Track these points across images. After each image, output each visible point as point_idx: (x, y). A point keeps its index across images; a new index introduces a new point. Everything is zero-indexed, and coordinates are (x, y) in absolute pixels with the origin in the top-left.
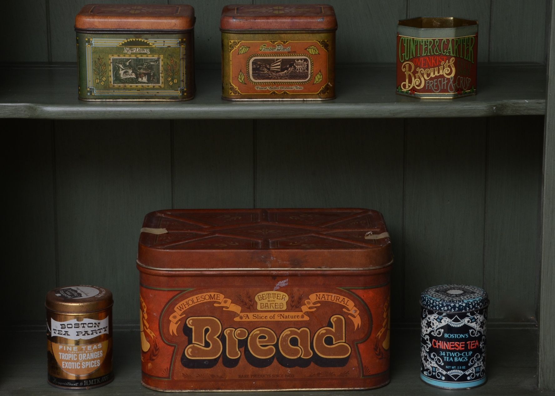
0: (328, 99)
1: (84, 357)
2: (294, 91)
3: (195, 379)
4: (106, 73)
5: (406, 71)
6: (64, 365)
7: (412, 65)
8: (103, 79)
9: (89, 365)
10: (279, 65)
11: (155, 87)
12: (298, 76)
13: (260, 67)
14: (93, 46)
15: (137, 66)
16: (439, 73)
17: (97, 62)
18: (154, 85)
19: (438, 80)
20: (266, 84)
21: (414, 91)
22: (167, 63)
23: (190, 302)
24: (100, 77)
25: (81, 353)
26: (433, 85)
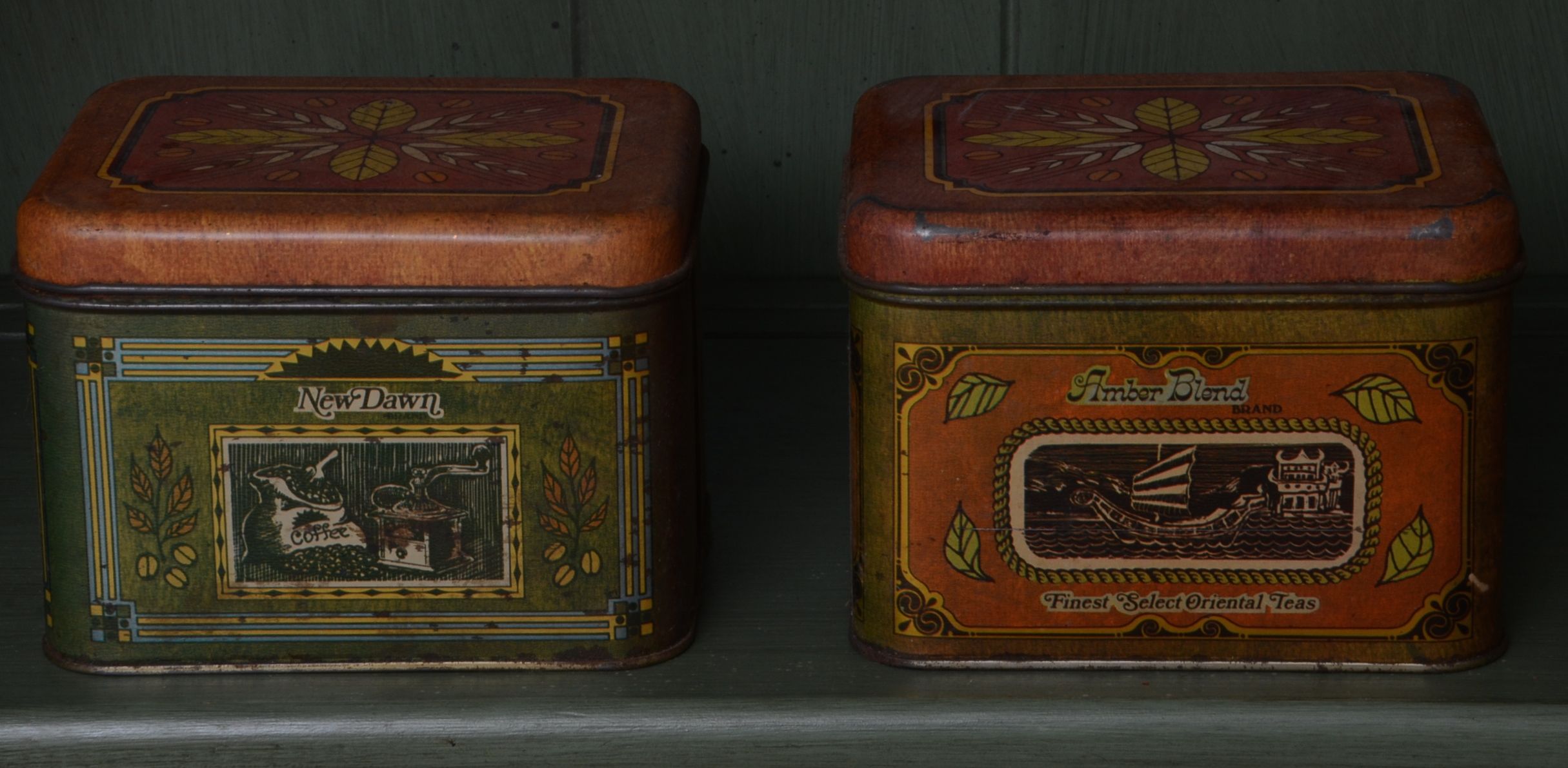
0: (1466, 663)
2: (1263, 621)
4: (195, 524)
8: (176, 553)
10: (1181, 480)
11: (475, 596)
12: (1290, 538)
13: (1072, 487)
14: (120, 377)
15: (371, 485)
17: (142, 465)
18: (471, 584)
20: (1103, 580)
22: (545, 470)
24: (160, 545)
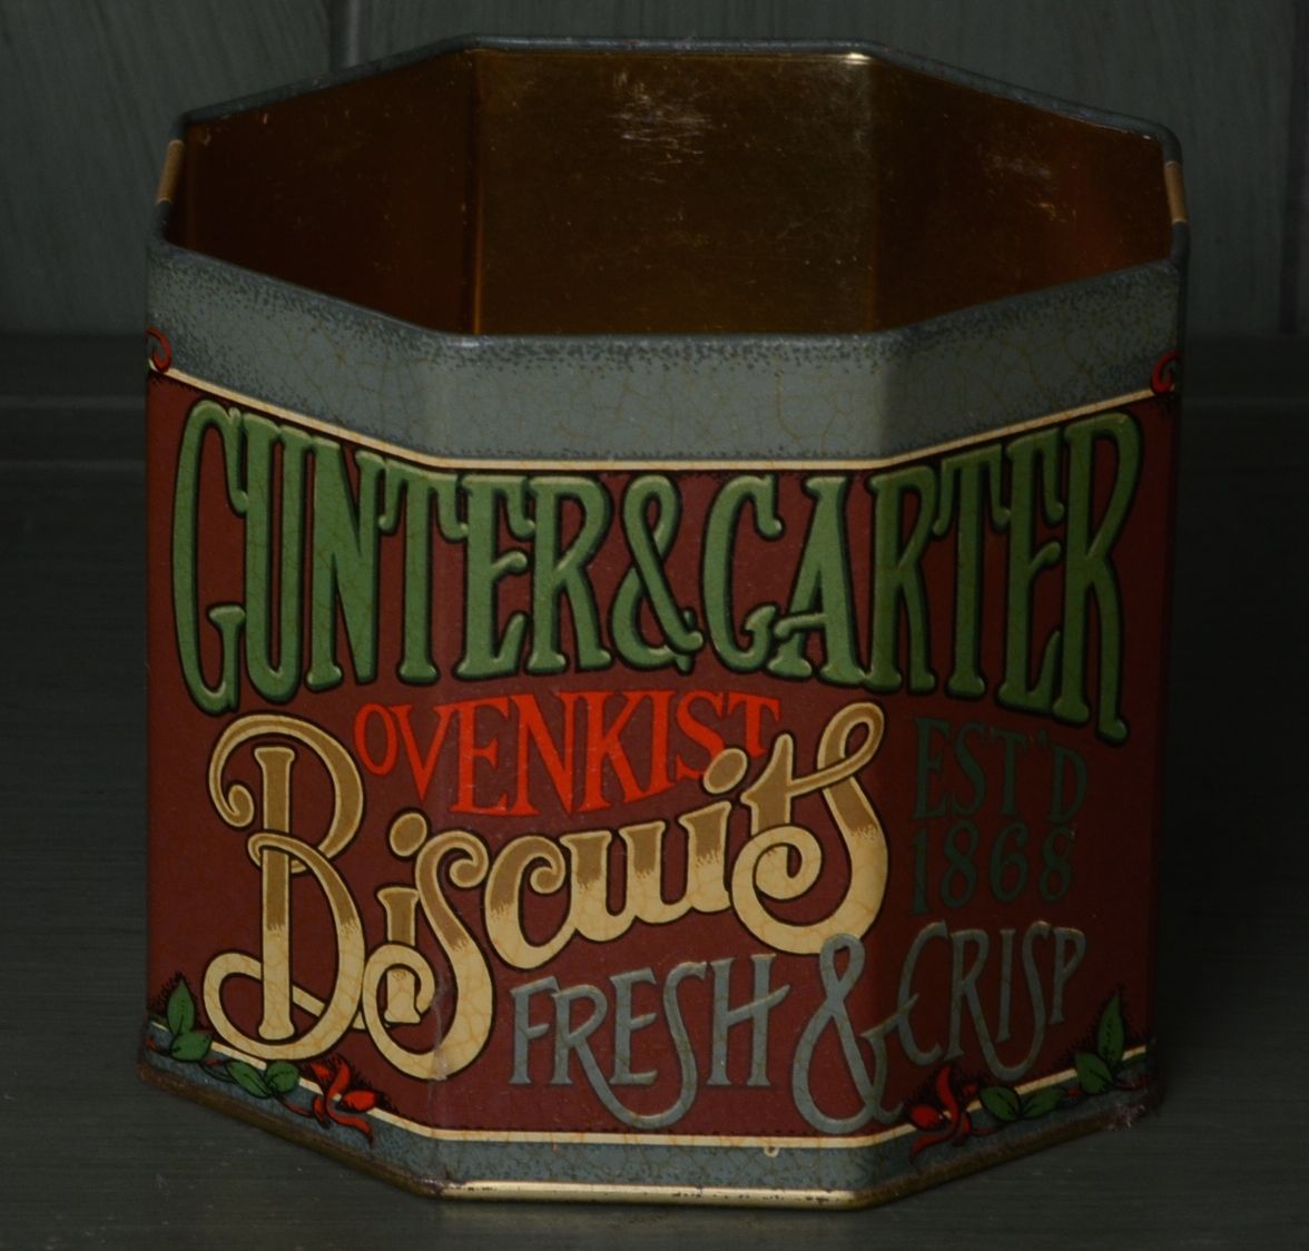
5: (256, 826)
7: (338, 760)
16: (673, 887)
19: (661, 976)
21: (356, 1084)
26: (602, 1041)
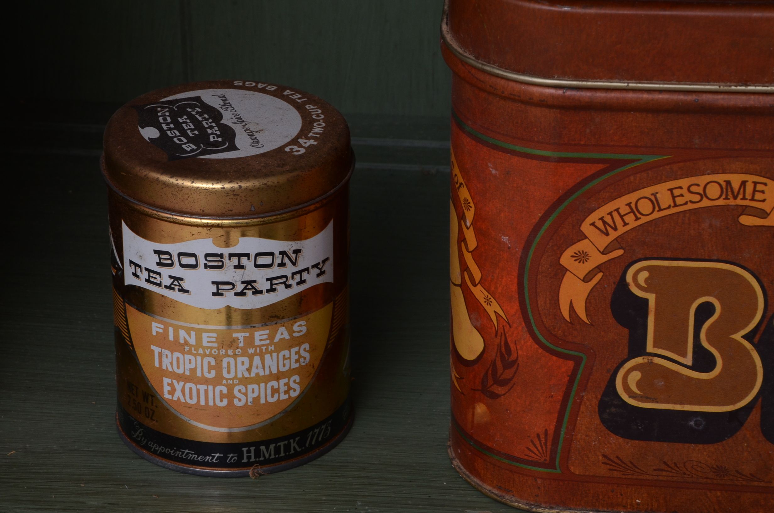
1: (242, 370)
3: (651, 478)
6: (169, 388)
9: (259, 397)
23: (645, 207)
25: (229, 356)
